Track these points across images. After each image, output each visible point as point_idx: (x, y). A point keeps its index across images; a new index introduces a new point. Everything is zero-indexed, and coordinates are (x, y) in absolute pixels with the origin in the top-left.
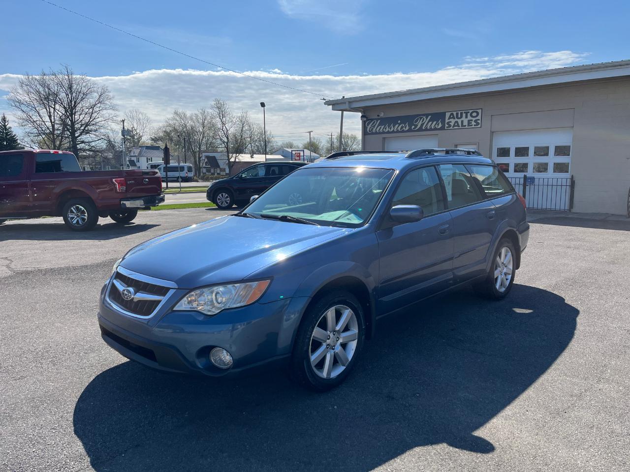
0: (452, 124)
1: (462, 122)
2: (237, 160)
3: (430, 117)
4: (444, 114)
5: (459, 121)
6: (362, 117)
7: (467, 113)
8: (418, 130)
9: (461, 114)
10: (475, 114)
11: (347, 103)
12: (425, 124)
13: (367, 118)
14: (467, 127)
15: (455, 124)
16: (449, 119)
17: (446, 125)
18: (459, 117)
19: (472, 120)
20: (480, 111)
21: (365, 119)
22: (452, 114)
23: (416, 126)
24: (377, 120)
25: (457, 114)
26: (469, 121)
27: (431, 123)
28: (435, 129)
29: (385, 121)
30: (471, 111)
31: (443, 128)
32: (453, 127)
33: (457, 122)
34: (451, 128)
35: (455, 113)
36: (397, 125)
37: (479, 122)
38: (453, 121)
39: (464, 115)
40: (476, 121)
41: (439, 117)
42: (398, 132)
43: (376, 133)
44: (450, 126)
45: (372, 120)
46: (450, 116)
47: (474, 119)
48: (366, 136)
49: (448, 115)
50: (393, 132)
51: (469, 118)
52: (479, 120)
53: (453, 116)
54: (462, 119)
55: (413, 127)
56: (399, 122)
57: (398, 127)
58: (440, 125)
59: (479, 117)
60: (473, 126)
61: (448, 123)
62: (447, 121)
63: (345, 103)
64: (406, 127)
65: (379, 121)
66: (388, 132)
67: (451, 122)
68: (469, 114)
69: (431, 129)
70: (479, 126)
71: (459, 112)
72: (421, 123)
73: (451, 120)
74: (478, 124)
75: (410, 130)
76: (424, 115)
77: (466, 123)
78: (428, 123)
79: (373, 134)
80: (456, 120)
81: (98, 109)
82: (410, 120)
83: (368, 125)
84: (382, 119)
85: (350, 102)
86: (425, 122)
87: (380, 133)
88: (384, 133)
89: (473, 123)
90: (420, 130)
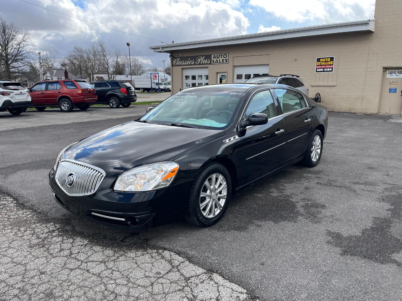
0: (215, 61)
1: (220, 60)
2: (114, 79)
3: (204, 57)
4: (211, 55)
5: (218, 60)
6: (170, 56)
7: (221, 55)
8: (199, 64)
9: (219, 55)
10: (225, 56)
11: (161, 48)
12: (202, 60)
13: (173, 57)
14: (222, 63)
15: (216, 61)
16: (213, 58)
17: (212, 62)
18: (218, 57)
19: (224, 59)
20: (227, 54)
21: (172, 57)
22: (215, 56)
23: (198, 62)
24: (178, 58)
25: (217, 55)
26: (223, 60)
27: (204, 60)
28: (207, 64)
29: (182, 59)
30: (223, 54)
31: (210, 64)
32: (215, 63)
33: (217, 60)
34: (214, 63)
35: (216, 55)
36: (188, 61)
37: (227, 60)
38: (215, 59)
39: (220, 56)
40: (226, 60)
41: (208, 57)
42: (189, 65)
43: (178, 65)
44: (214, 62)
45: (176, 58)
46: (214, 57)
47: (225, 59)
48: (173, 67)
49: (213, 56)
50: (187, 65)
51: (223, 58)
52: (227, 59)
53: (215, 57)
54: (219, 59)
55: (196, 62)
56: (189, 59)
57: (189, 62)
58: (209, 62)
59: (227, 58)
60: (225, 63)
61: (213, 61)
62: (212, 59)
63: (160, 48)
64: (193, 62)
65: (179, 59)
66: (184, 65)
67: (214, 60)
68: (223, 56)
69: (205, 64)
70: (227, 63)
71: (218, 55)
72: (200, 60)
73: (214, 59)
74: (227, 61)
75: (195, 64)
76: (201, 56)
77: (221, 61)
78: (203, 60)
79: (176, 66)
80: (217, 59)
81: (23, 45)
82: (194, 58)
83: (174, 61)
84: (180, 57)
85: (163, 48)
86: (201, 60)
87: (180, 65)
88: (182, 65)
89: (225, 61)
90: (200, 64)
